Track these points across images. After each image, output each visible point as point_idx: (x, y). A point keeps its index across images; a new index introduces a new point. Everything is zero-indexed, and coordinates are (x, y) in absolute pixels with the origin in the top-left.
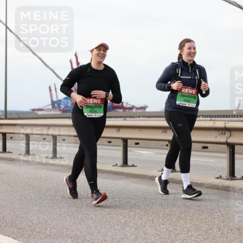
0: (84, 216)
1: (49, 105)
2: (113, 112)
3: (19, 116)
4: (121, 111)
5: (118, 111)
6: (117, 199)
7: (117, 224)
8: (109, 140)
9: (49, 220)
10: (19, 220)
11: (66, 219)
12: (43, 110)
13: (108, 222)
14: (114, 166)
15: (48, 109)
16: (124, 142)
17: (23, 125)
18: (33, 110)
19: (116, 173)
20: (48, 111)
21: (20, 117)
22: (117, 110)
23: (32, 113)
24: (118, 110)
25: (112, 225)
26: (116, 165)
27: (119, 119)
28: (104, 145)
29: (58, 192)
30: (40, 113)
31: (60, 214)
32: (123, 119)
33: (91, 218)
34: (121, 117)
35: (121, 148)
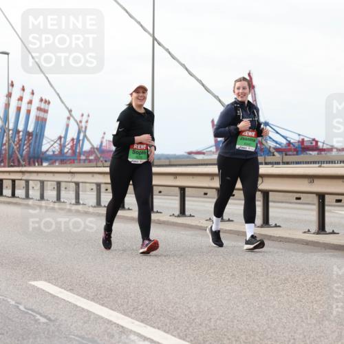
0: (263, 303)
1: (211, 147)
2: (302, 155)
3: (170, 161)
4: (314, 153)
5: (310, 154)
6: (310, 280)
7: (311, 316)
8: (298, 195)
9: (213, 308)
10: (172, 307)
11: (238, 306)
12: (204, 153)
13: (298, 313)
14: (305, 232)
15: (211, 151)
16: (319, 199)
17: (175, 175)
18: (190, 153)
19: (307, 243)
20: (211, 155)
21: (172, 163)
22: (308, 152)
23: (188, 157)
24: (311, 152)
25: (304, 318)
26: (309, 231)
27: (312, 165)
28: (291, 203)
29: (226, 269)
30: (199, 157)
31: (229, 300)
32: (317, 165)
33: (273, 307)
34: (315, 162)
35: (315, 208)
